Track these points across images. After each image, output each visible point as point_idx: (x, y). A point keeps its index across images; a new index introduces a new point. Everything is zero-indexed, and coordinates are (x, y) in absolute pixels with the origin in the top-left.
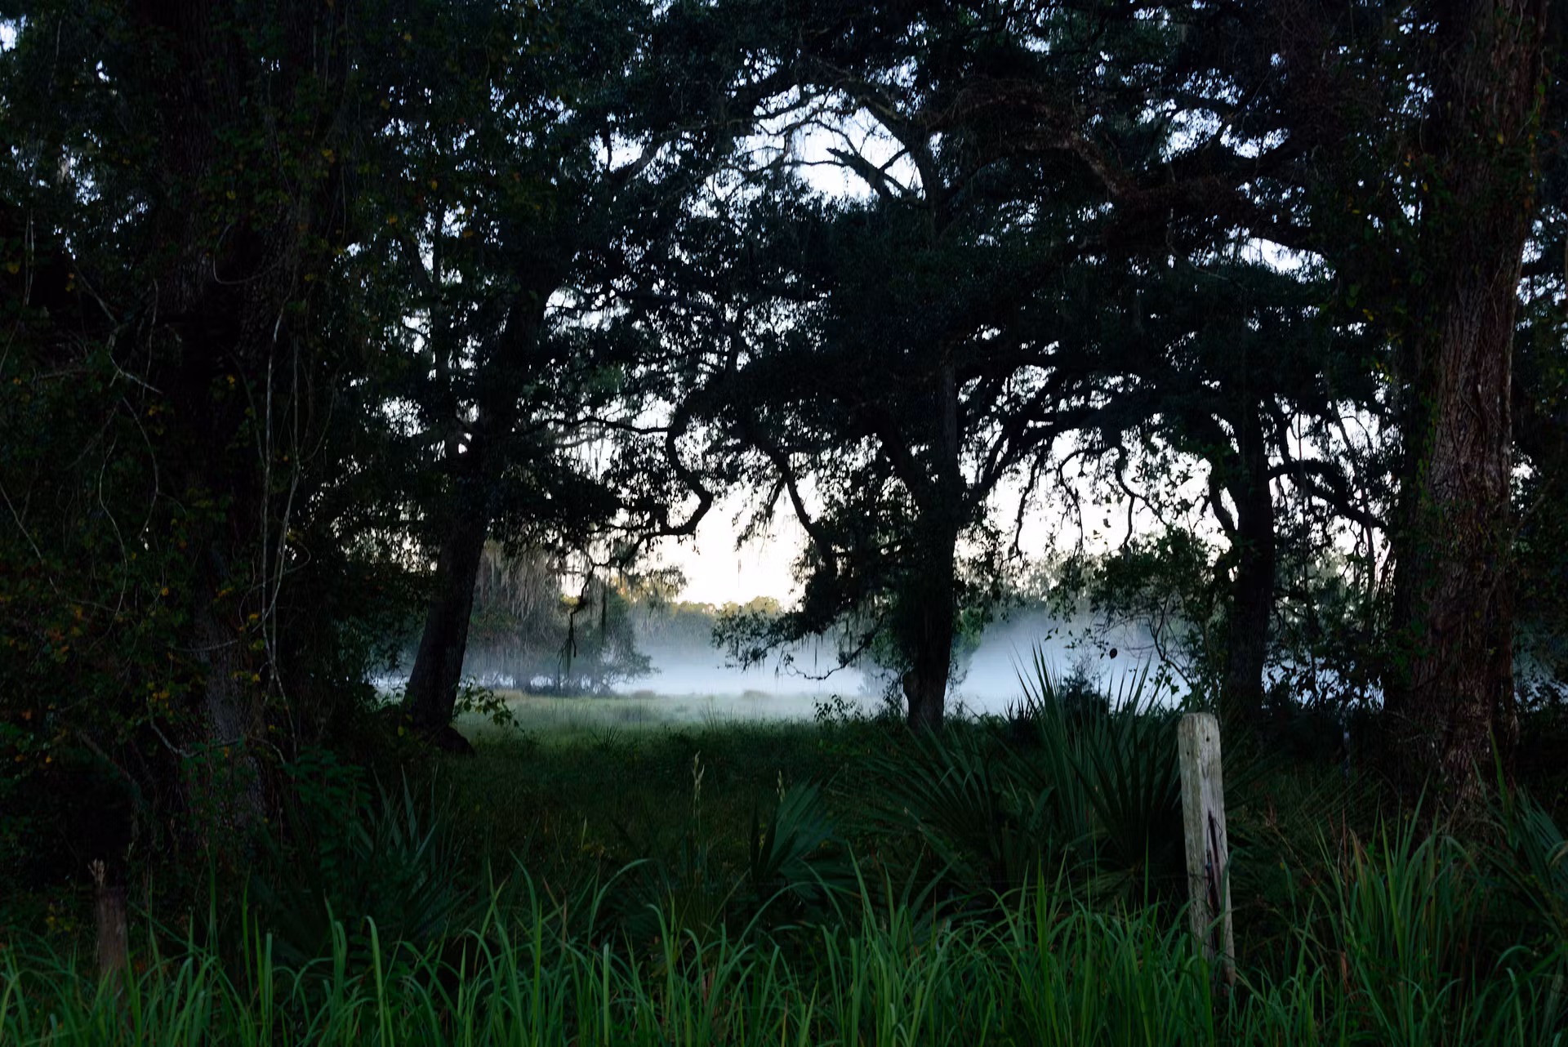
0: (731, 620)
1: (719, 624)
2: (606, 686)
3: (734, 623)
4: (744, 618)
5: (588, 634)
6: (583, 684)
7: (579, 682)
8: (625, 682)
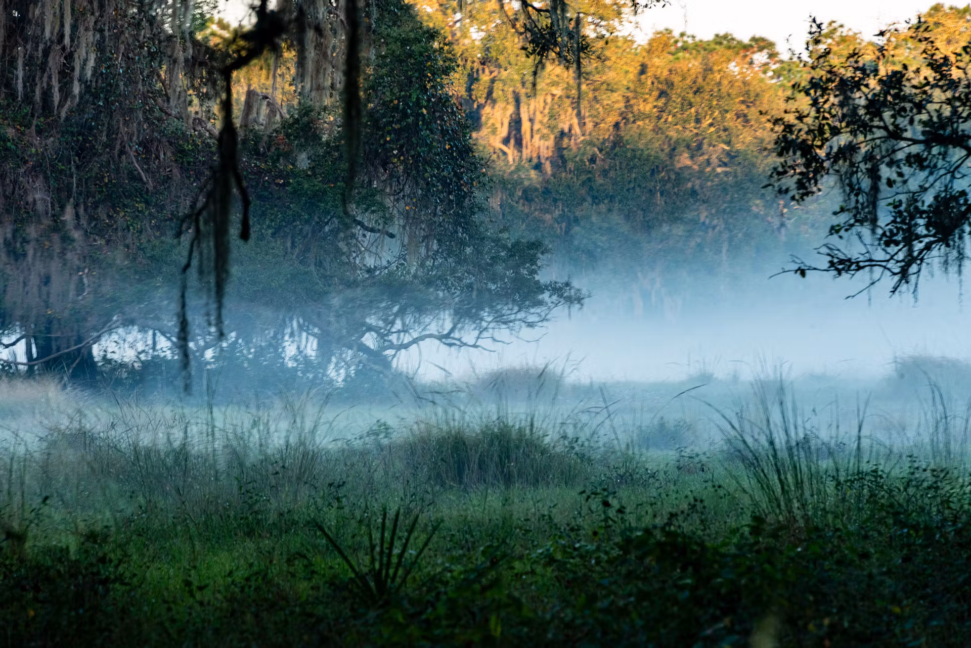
0: (846, 87)
1: (803, 103)
2: (376, 356)
3: (860, 99)
4: (895, 80)
5: (303, 161)
6: (290, 349)
7: (276, 345)
8: (444, 338)
